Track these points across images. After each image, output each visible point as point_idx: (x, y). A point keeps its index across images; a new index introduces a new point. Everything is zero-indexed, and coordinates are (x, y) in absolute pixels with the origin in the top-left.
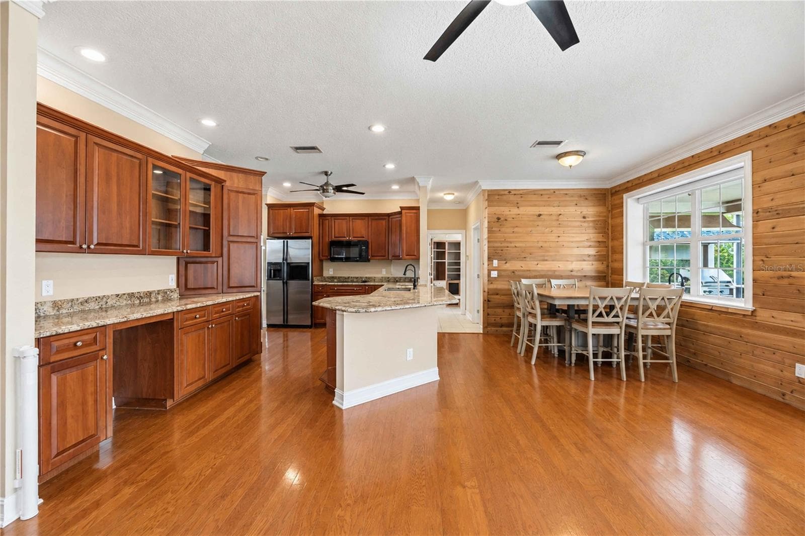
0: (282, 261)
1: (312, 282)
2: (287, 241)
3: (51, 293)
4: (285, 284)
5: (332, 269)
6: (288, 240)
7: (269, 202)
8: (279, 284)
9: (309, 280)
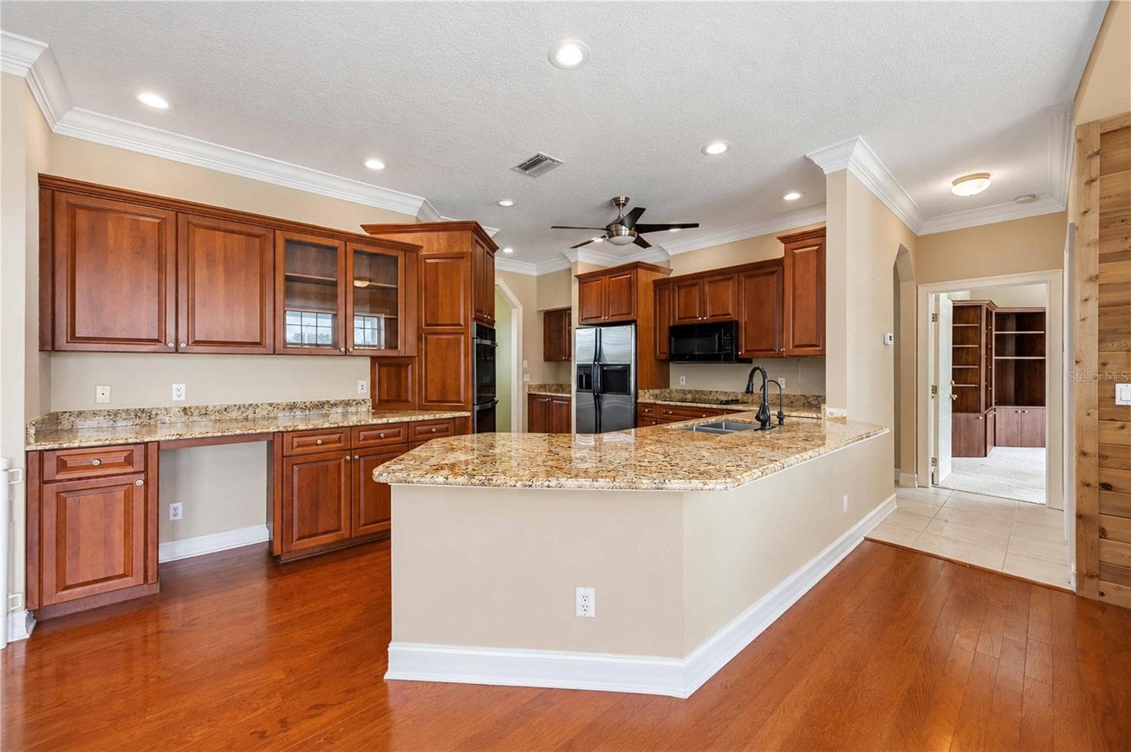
0: (592, 363)
1: (636, 398)
2: (600, 330)
3: (183, 398)
4: (597, 398)
5: (684, 377)
6: (603, 329)
7: (580, 272)
8: (589, 396)
9: (629, 394)
